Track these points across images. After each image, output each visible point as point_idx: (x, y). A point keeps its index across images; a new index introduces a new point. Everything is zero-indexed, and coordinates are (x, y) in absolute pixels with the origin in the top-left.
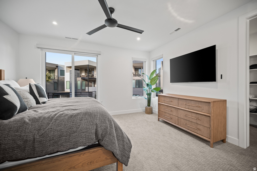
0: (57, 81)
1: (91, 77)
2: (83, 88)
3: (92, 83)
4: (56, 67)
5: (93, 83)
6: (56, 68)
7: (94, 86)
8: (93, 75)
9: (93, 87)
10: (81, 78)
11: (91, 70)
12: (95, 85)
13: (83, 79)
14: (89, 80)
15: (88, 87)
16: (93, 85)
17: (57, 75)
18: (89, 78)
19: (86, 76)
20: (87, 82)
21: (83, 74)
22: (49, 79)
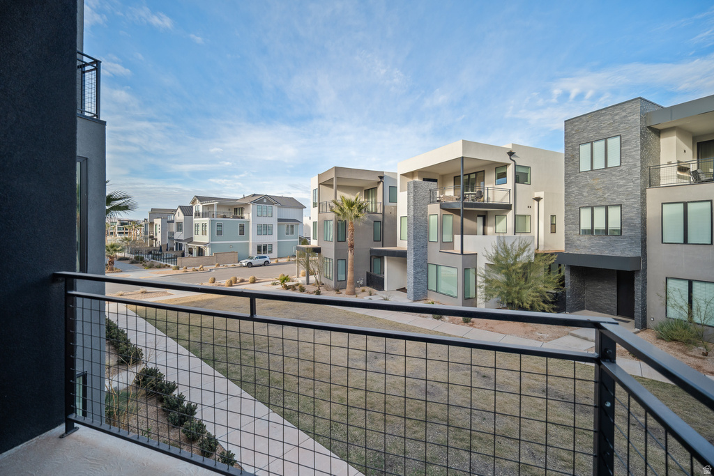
0: (380, 217)
1: (473, 200)
2: (447, 238)
3: (476, 221)
4: (379, 180)
5: (480, 220)
6: (379, 183)
7: (484, 233)
8: (481, 195)
9: (480, 237)
10: (441, 205)
11: (473, 176)
12: (490, 229)
13: (447, 208)
14: (464, 211)
15: (460, 236)
16: (480, 229)
17: (381, 201)
18: (465, 205)
19: (457, 197)
20: (458, 219)
21: (450, 193)
22: (359, 211)
